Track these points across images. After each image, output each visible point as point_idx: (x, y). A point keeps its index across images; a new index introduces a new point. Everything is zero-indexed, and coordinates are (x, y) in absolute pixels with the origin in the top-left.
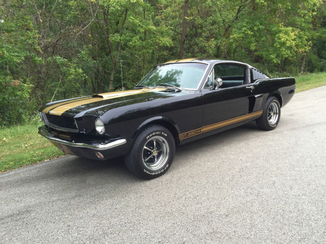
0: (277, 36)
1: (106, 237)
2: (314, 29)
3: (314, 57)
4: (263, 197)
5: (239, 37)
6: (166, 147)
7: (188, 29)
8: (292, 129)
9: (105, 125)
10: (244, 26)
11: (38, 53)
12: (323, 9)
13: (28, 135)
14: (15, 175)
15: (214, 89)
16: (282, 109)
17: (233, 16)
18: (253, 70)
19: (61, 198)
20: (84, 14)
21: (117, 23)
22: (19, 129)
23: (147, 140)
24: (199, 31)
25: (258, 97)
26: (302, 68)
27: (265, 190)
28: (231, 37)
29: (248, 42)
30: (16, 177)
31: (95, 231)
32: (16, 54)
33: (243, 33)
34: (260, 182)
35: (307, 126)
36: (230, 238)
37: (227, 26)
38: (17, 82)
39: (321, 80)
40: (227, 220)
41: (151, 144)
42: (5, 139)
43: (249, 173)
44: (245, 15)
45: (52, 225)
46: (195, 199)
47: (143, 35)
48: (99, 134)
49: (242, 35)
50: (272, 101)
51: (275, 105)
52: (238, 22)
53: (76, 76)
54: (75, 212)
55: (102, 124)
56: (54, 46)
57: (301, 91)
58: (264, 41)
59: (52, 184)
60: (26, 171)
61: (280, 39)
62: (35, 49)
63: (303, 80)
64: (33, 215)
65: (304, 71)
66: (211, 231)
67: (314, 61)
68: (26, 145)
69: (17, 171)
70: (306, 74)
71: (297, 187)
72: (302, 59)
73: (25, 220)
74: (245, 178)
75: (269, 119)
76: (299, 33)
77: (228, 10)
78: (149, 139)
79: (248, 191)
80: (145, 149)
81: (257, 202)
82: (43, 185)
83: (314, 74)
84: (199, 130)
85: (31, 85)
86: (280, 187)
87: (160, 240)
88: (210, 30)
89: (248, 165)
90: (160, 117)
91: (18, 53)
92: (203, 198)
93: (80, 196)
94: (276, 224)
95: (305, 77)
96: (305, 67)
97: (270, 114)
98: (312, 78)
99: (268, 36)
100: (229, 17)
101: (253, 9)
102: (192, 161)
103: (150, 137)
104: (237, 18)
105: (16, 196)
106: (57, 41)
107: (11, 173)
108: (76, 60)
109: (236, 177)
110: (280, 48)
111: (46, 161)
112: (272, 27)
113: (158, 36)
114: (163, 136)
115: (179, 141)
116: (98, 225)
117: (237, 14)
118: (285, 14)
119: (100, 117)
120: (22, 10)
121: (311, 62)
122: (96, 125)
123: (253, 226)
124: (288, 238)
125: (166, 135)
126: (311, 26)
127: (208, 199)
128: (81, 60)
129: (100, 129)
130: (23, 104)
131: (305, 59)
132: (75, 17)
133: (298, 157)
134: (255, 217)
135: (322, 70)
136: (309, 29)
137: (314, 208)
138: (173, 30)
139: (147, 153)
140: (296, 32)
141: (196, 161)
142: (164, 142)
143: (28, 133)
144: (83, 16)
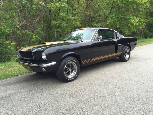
0: (129, 21)
1: (46, 106)
2: (147, 18)
3: (147, 31)
4: (121, 89)
5: (111, 22)
6: (76, 67)
7: (88, 19)
8: (136, 61)
9: (46, 55)
10: (114, 17)
11: (18, 29)
12: (151, 9)
13: (12, 66)
14: (4, 81)
15: (98, 41)
16: (131, 52)
17: (108, 12)
18: (117, 33)
19: (25, 90)
20: (40, 12)
21: (55, 16)
22: (8, 63)
23: (66, 63)
24: (93, 19)
25: (119, 45)
26: (142, 36)
27: (123, 86)
28: (108, 22)
29: (116, 24)
30: (5, 82)
31: (40, 104)
32: (8, 29)
33: (113, 20)
34: (120, 83)
35: (143, 60)
36: (105, 106)
37: (106, 17)
38: (8, 42)
39: (150, 41)
40: (104, 99)
41: (68, 66)
42: (1, 67)
43: (115, 79)
44: (114, 11)
45: (21, 102)
46: (89, 90)
47: (67, 21)
48: (43, 60)
49: (113, 21)
50: (126, 48)
51: (127, 50)
52: (111, 15)
53: (36, 39)
54: (32, 96)
55: (45, 55)
56: (26, 26)
57: (141, 46)
58: (123, 23)
59: (22, 85)
60: (10, 80)
61: (131, 22)
62: (17, 27)
63: (142, 42)
64: (12, 97)
65: (142, 38)
66: (96, 103)
67: (147, 33)
68: (11, 70)
69: (6, 80)
70: (144, 39)
71: (138, 85)
72: (141, 32)
73: (8, 100)
74: (113, 81)
75: (125, 56)
76: (139, 19)
77: (106, 9)
78: (67, 62)
79: (114, 86)
80: (65, 68)
81: (118, 91)
82: (17, 85)
83: (147, 39)
84: (91, 60)
85: (14, 44)
86: (129, 85)
87: (71, 107)
88: (98, 19)
89: (115, 76)
90: (73, 53)
91: (9, 29)
92: (93, 90)
93: (34, 89)
94: (127, 100)
95: (143, 40)
96: (143, 36)
97: (125, 54)
98: (146, 41)
99: (125, 21)
100: (106, 13)
101: (118, 9)
102: (88, 74)
103: (68, 62)
104: (110, 13)
105: (4, 90)
106: (27, 24)
107: (3, 81)
108: (35, 32)
109: (109, 81)
110: (131, 26)
111: (19, 75)
112: (127, 16)
113: (74, 22)
114: (74, 62)
115: (82, 65)
116: (42, 101)
117: (111, 11)
118: (133, 11)
119: (44, 51)
120: (11, 10)
121: (146, 34)
122: (42, 55)
123: (116, 101)
124: (133, 106)
125: (75, 61)
126: (145, 17)
127: (95, 90)
128: (38, 32)
129: (44, 57)
130: (11, 52)
131: (142, 32)
132: (36, 13)
133: (138, 72)
134: (117, 97)
135: (151, 37)
136: (144, 18)
137: (145, 93)
138: (81, 19)
139: (66, 69)
140: (138, 19)
141: (90, 75)
142: (74, 65)
143: (12, 65)
144: (39, 12)
